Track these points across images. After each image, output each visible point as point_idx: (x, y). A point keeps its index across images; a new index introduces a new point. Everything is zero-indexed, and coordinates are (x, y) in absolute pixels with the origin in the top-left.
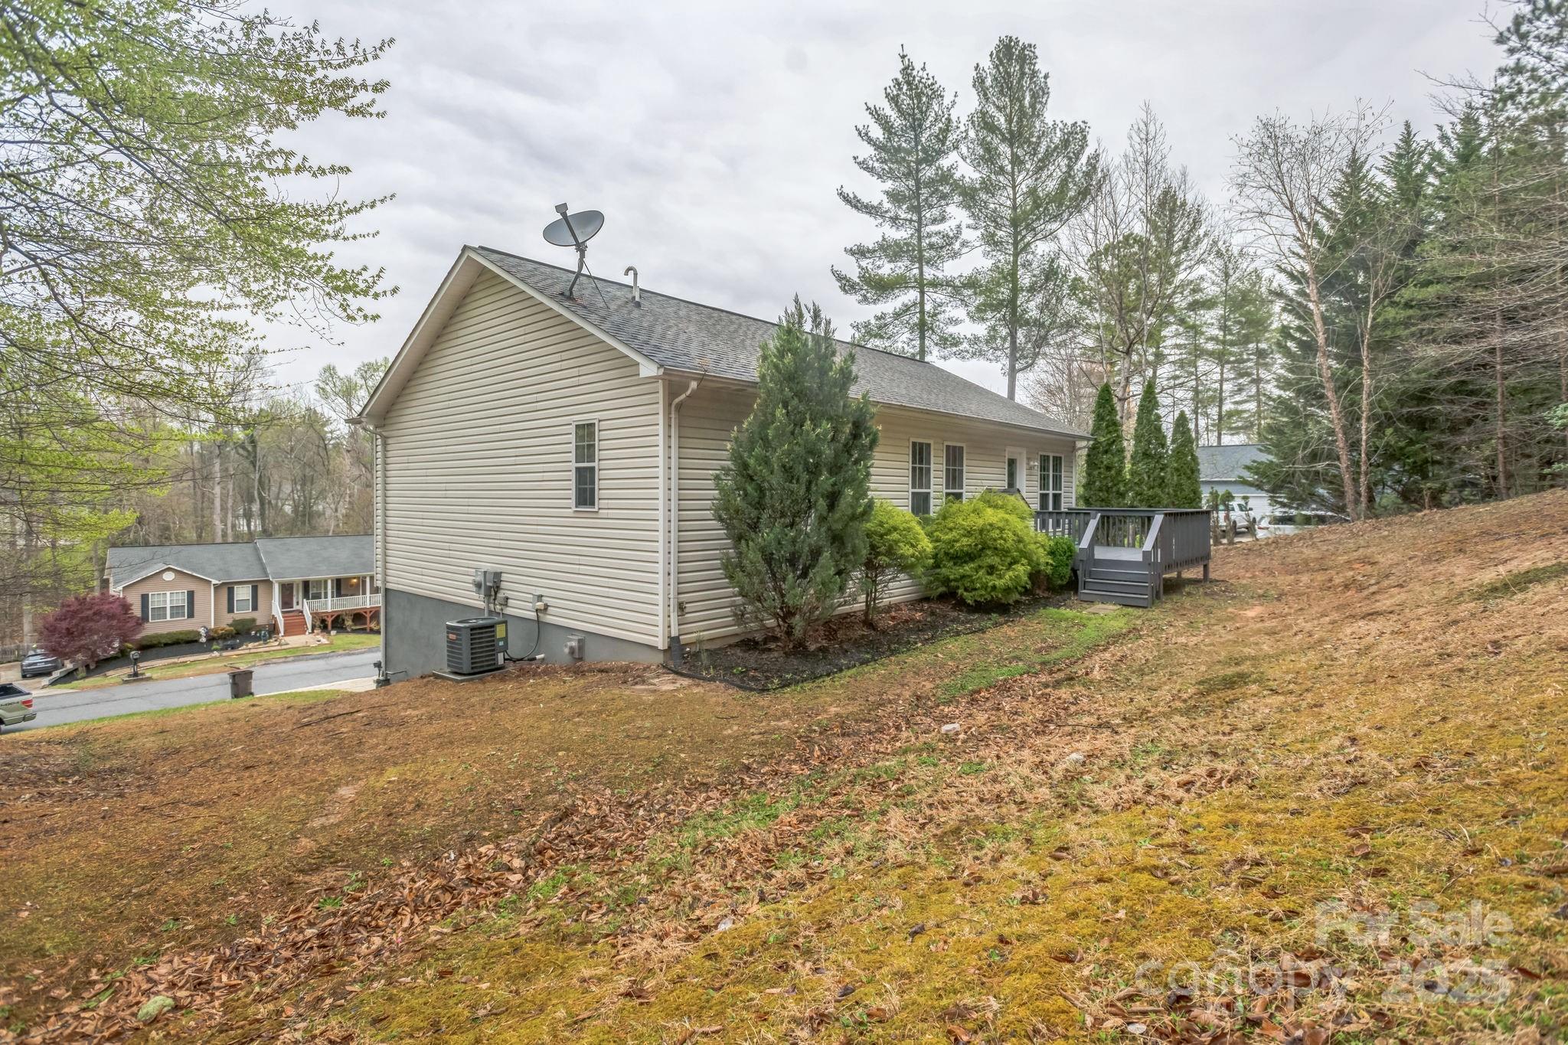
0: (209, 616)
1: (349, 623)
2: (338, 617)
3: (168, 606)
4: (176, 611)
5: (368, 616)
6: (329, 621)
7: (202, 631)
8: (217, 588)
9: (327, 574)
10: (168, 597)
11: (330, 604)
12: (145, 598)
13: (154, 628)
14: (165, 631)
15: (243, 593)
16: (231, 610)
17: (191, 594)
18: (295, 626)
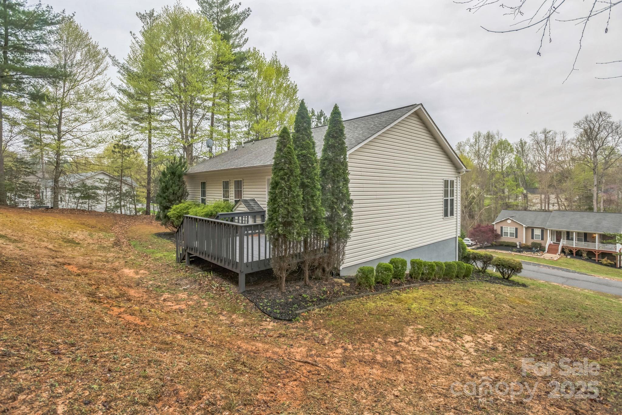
0: (523, 239)
1: (585, 255)
2: (579, 250)
3: (509, 232)
4: (512, 234)
5: (597, 254)
6: (574, 252)
7: (518, 244)
8: (527, 228)
9: (575, 229)
10: (509, 229)
11: (575, 244)
12: (502, 228)
13: (504, 239)
14: (507, 241)
15: (537, 232)
16: (533, 238)
17: (516, 229)
18: (552, 250)
